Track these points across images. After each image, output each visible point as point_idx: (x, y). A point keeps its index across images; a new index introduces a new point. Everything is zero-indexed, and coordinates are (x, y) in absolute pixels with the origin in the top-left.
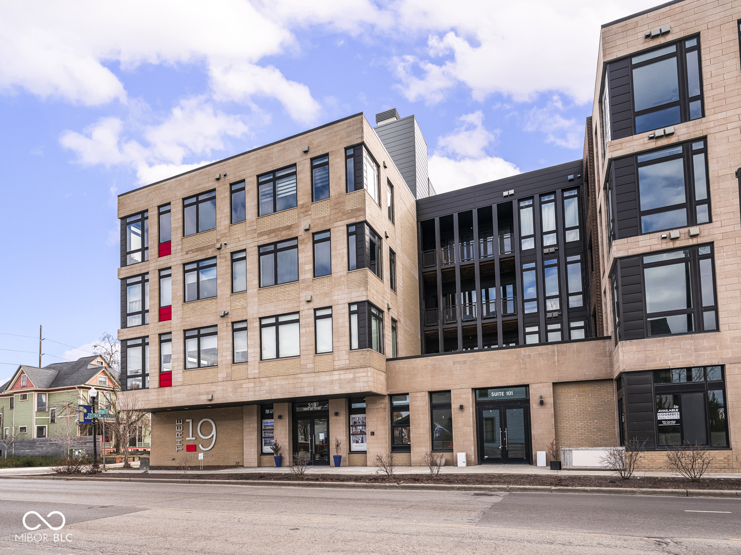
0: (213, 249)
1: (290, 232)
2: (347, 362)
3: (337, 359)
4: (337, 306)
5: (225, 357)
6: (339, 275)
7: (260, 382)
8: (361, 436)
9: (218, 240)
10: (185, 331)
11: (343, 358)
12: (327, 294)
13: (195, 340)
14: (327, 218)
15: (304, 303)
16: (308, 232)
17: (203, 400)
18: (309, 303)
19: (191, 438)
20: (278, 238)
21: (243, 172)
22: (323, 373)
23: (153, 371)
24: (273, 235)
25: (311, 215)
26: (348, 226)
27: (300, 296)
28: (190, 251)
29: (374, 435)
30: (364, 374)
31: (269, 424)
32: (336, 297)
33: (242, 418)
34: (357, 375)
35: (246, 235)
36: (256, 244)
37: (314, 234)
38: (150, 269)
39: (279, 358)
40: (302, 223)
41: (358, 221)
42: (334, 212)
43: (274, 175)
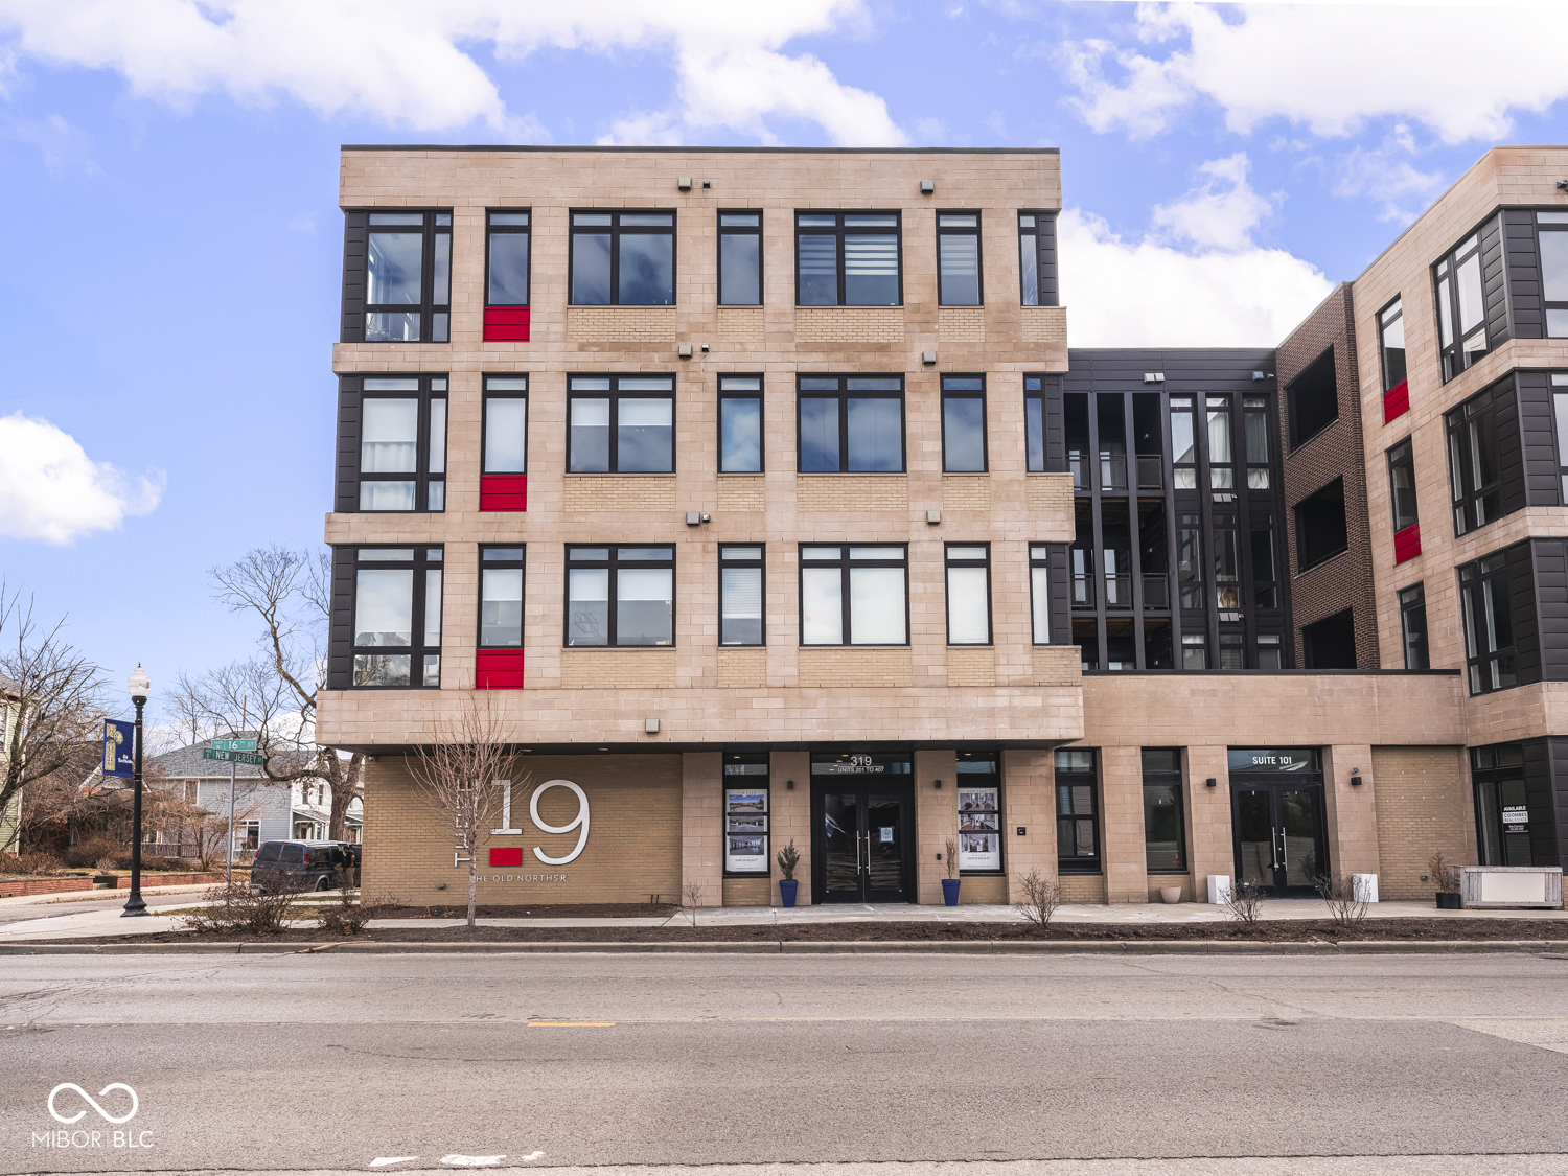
0: (666, 355)
1: (885, 359)
2: (1029, 670)
3: (1003, 660)
4: (1002, 545)
5: (698, 625)
6: (1007, 476)
7: (802, 697)
8: (984, 836)
9: (680, 336)
10: (568, 546)
11: (1015, 659)
12: (977, 515)
13: (602, 576)
14: (979, 349)
15: (922, 525)
16: (930, 367)
17: (628, 731)
18: (934, 528)
19: (506, 829)
20: (854, 367)
21: (757, 191)
22: (969, 690)
23: (456, 641)
24: (840, 356)
25: (937, 331)
26: (1027, 375)
27: (911, 508)
28: (594, 344)
29: (1024, 834)
30: (1068, 700)
31: (746, 802)
32: (1000, 524)
33: (677, 783)
34: (1052, 701)
35: (765, 341)
36: (793, 367)
37: (944, 376)
38: (456, 367)
39: (849, 644)
40: (916, 345)
41: (1049, 370)
42: (994, 338)
43: (840, 222)
